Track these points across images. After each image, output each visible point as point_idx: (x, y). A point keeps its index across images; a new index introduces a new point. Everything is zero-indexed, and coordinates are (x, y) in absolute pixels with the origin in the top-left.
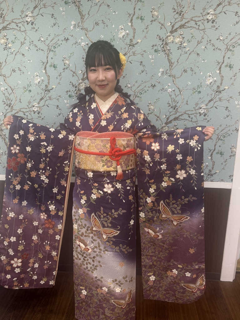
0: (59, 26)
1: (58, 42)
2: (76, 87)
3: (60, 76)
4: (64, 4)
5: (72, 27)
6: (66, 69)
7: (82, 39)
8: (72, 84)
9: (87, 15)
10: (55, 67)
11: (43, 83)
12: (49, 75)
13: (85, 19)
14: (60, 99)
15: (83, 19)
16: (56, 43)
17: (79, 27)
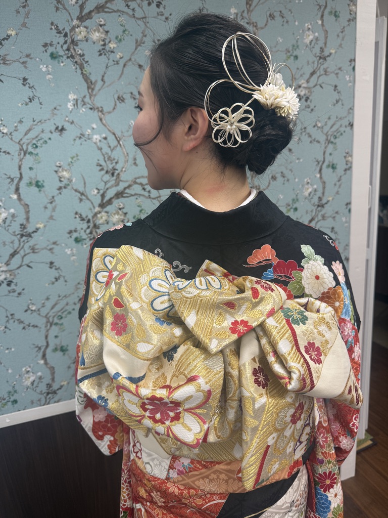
0: (41, 104)
1: (42, 135)
2: (89, 221)
3: (51, 203)
4: (50, 58)
5: (70, 106)
6: (65, 188)
7: (93, 129)
8: (81, 216)
9: (100, 83)
10: (39, 185)
11: (15, 221)
12: (27, 203)
13: (97, 88)
14: (56, 249)
15: (93, 89)
16: (37, 137)
17: (84, 104)
